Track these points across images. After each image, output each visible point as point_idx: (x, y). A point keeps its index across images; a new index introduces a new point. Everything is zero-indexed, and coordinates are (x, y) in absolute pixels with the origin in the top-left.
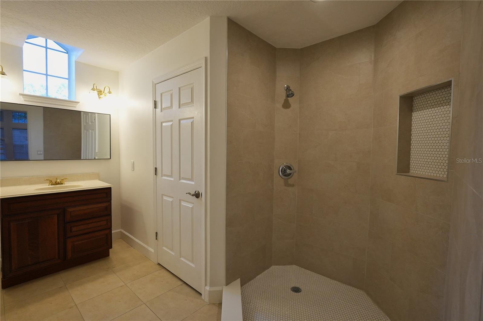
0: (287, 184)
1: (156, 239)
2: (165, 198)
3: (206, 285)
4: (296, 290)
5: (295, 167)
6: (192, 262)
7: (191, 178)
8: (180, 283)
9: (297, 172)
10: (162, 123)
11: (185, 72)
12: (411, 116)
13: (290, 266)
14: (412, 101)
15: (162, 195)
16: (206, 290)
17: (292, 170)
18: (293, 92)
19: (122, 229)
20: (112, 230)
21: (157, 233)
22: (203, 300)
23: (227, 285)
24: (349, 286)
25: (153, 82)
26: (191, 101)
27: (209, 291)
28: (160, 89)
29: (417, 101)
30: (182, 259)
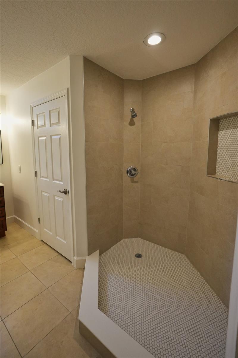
0: (133, 181)
1: (39, 223)
2: (44, 193)
3: (74, 256)
4: (139, 256)
5: (139, 169)
6: (64, 239)
7: (61, 180)
8: (56, 254)
9: (140, 172)
10: (38, 138)
11: (53, 99)
12: (218, 133)
13: (136, 238)
14: (219, 123)
15: (42, 191)
16: (74, 259)
17: (136, 171)
18: (136, 113)
19: (15, 215)
20: (6, 216)
21: (39, 219)
22: (73, 266)
23: (89, 255)
24: (175, 252)
25: (30, 105)
26: (58, 122)
27: (77, 261)
28: (36, 111)
29: (222, 123)
30: (58, 237)
